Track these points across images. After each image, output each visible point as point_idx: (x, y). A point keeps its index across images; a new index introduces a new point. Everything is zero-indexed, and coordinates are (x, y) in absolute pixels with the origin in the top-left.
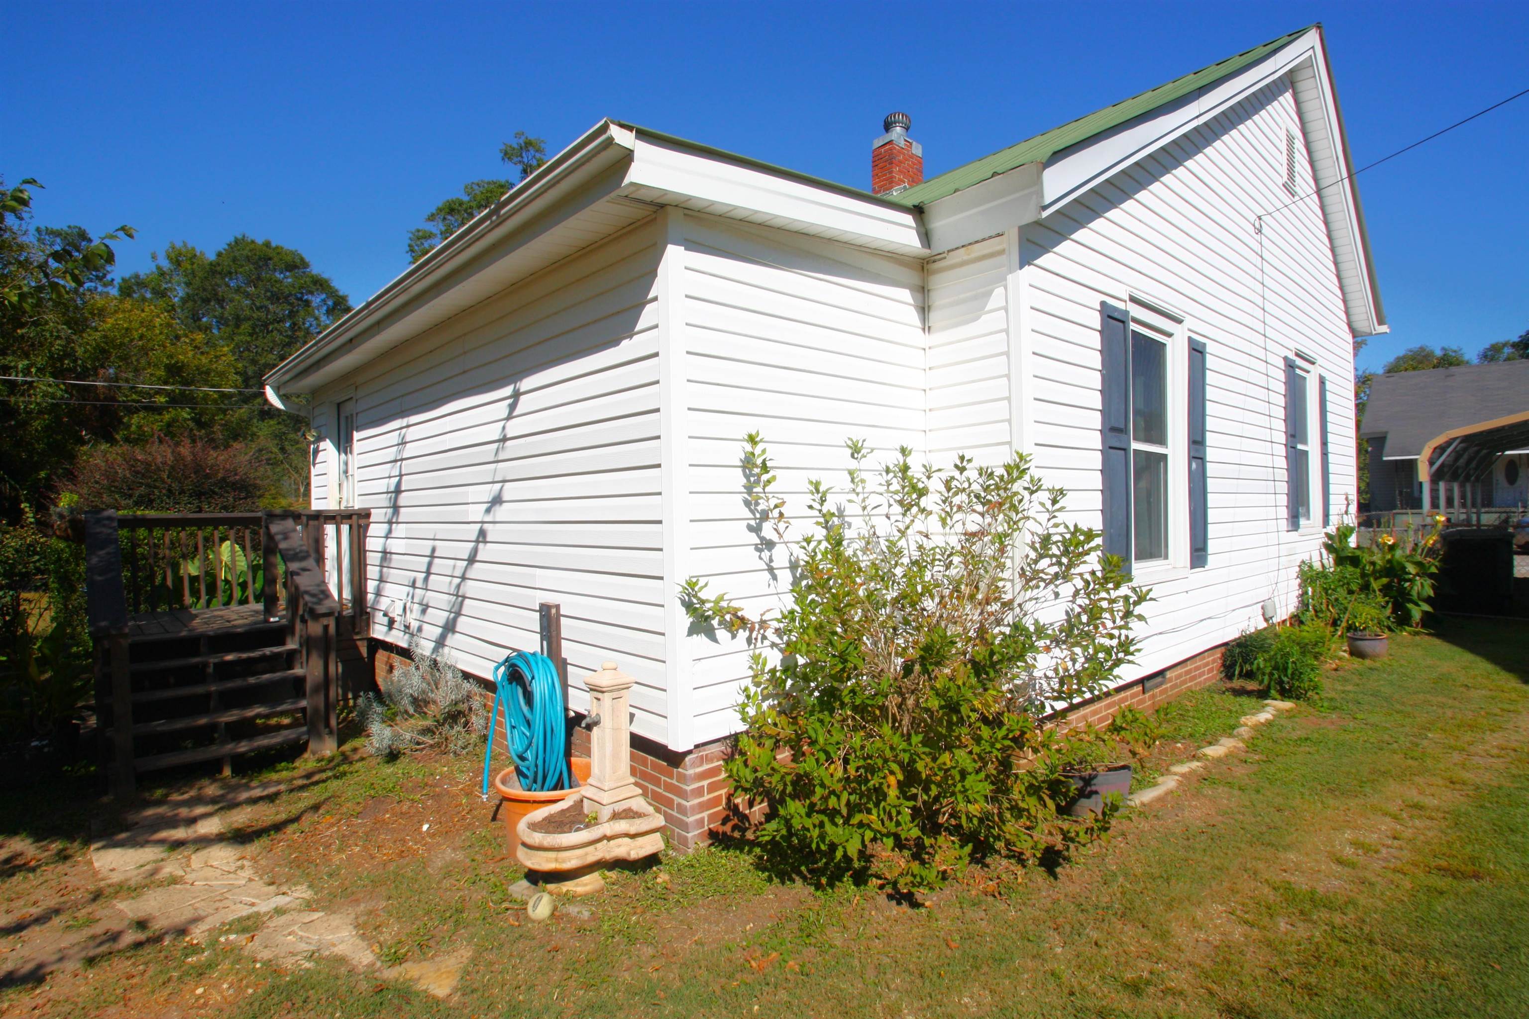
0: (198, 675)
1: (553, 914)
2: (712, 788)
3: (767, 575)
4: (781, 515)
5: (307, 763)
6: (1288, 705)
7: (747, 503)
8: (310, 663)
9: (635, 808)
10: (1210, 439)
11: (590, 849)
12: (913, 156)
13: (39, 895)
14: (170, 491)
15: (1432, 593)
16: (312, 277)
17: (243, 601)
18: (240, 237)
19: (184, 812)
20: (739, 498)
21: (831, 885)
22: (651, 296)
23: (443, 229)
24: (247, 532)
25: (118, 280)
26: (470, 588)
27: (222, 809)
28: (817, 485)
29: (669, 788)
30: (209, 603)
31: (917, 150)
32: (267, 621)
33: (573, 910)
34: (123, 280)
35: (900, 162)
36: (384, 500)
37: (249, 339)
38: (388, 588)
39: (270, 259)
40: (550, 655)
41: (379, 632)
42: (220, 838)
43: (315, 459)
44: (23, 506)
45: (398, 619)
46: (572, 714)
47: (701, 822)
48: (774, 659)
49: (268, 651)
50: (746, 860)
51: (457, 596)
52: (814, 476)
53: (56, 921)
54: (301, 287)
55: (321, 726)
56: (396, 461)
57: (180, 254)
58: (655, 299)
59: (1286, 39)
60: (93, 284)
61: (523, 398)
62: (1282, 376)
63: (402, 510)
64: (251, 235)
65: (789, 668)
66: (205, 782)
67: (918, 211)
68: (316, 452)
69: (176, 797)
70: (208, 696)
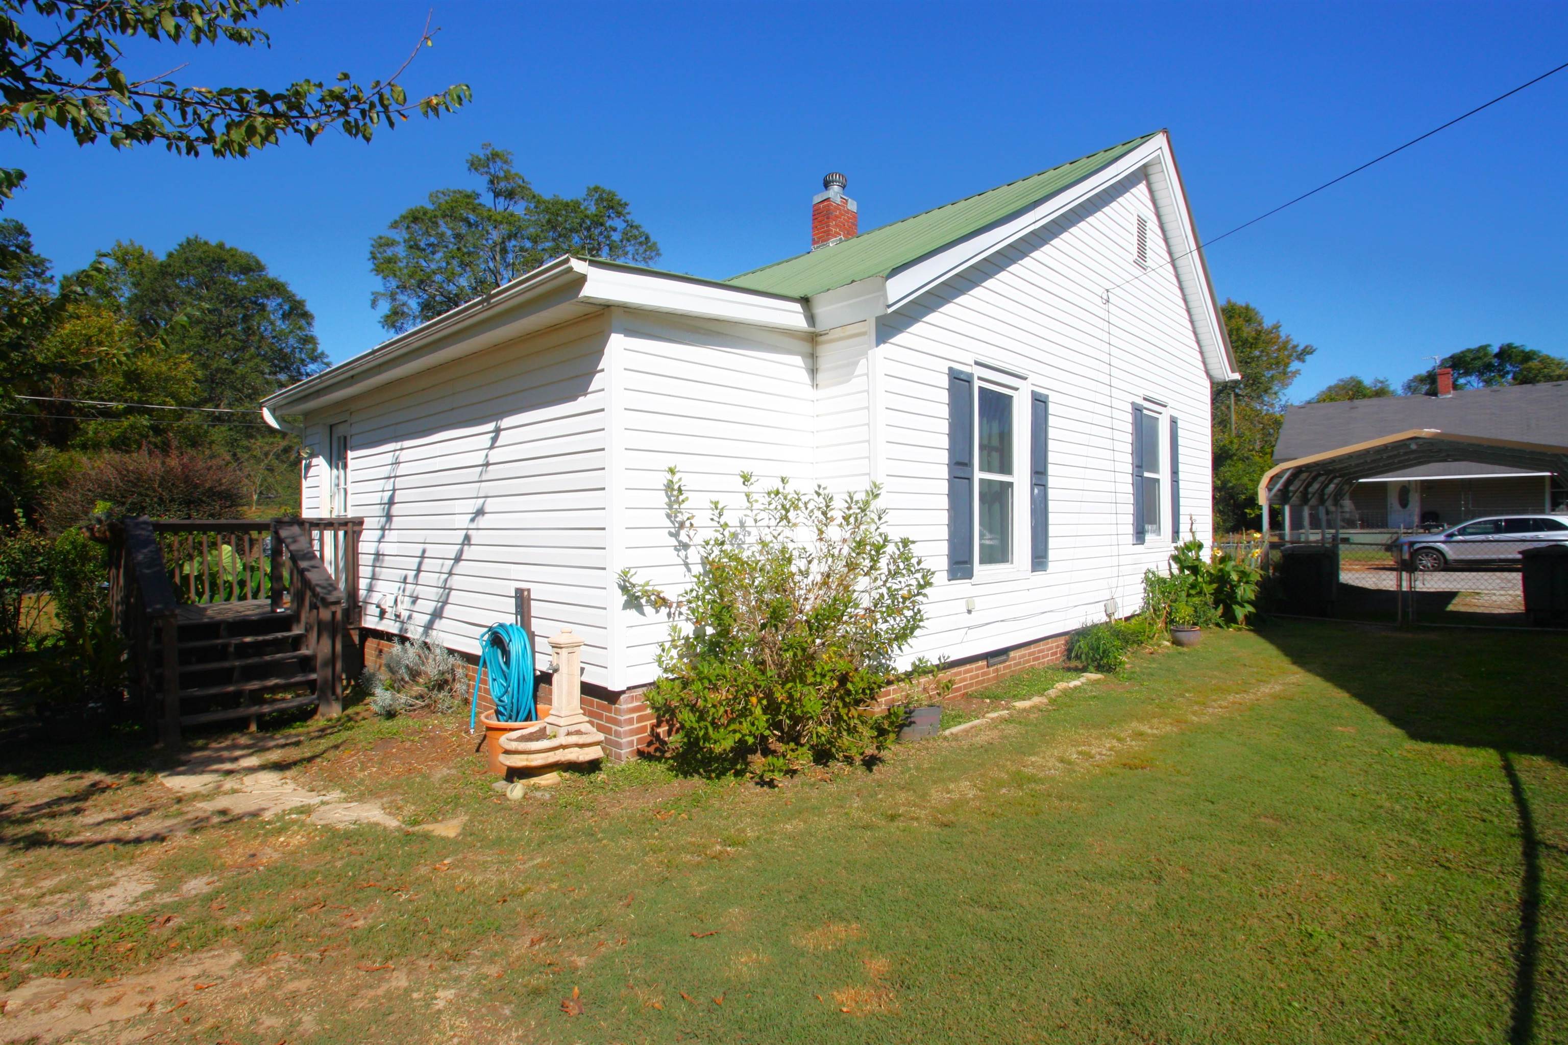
0: (222, 653)
1: (524, 797)
2: (640, 719)
3: (683, 568)
4: (692, 525)
5: (318, 722)
6: (1099, 676)
7: (669, 516)
8: (321, 642)
9: (583, 730)
10: (1051, 469)
11: (551, 753)
12: (848, 211)
13: (132, 801)
14: (161, 499)
15: (1253, 597)
16: (268, 281)
17: (243, 598)
18: (192, 237)
19: (226, 754)
20: (663, 512)
21: (718, 777)
22: (599, 368)
23: (407, 236)
24: (233, 537)
25: (58, 278)
26: (455, 582)
27: (256, 752)
28: (716, 504)
29: (610, 720)
30: (212, 598)
31: (852, 206)
32: (274, 611)
33: (538, 794)
34: (65, 278)
35: (836, 217)
36: (378, 510)
37: (200, 342)
38: (380, 585)
39: (225, 261)
40: (522, 626)
41: (370, 621)
42: (263, 768)
43: (306, 473)
44: (16, 511)
45: (389, 610)
46: (538, 673)
47: (631, 743)
48: (688, 629)
49: (279, 635)
50: (661, 767)
51: (445, 588)
52: (715, 497)
53: (155, 814)
54: (257, 291)
55: (330, 694)
56: (389, 478)
57: (127, 253)
58: (602, 370)
59: (1138, 141)
60: (31, 281)
61: (502, 433)
62: (1129, 418)
63: (395, 519)
64: (203, 237)
65: (699, 635)
66: (237, 735)
67: (805, 301)
68: (308, 467)
69: (214, 745)
70: (231, 670)
